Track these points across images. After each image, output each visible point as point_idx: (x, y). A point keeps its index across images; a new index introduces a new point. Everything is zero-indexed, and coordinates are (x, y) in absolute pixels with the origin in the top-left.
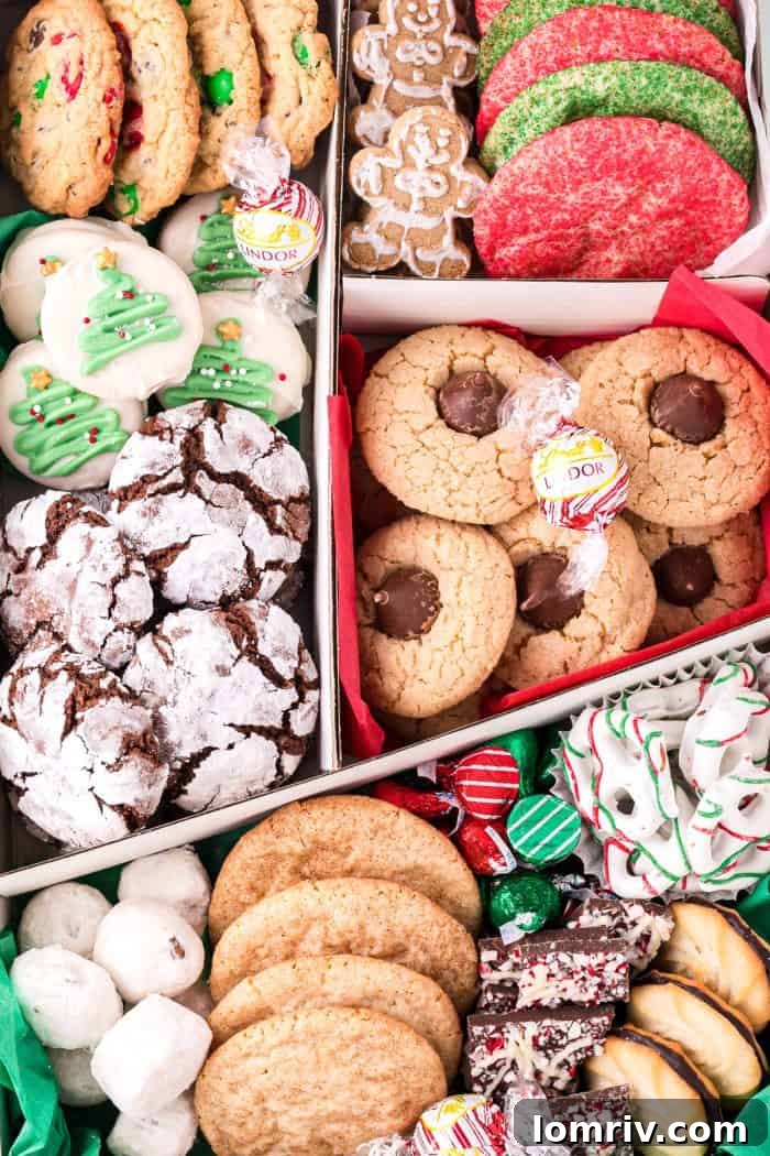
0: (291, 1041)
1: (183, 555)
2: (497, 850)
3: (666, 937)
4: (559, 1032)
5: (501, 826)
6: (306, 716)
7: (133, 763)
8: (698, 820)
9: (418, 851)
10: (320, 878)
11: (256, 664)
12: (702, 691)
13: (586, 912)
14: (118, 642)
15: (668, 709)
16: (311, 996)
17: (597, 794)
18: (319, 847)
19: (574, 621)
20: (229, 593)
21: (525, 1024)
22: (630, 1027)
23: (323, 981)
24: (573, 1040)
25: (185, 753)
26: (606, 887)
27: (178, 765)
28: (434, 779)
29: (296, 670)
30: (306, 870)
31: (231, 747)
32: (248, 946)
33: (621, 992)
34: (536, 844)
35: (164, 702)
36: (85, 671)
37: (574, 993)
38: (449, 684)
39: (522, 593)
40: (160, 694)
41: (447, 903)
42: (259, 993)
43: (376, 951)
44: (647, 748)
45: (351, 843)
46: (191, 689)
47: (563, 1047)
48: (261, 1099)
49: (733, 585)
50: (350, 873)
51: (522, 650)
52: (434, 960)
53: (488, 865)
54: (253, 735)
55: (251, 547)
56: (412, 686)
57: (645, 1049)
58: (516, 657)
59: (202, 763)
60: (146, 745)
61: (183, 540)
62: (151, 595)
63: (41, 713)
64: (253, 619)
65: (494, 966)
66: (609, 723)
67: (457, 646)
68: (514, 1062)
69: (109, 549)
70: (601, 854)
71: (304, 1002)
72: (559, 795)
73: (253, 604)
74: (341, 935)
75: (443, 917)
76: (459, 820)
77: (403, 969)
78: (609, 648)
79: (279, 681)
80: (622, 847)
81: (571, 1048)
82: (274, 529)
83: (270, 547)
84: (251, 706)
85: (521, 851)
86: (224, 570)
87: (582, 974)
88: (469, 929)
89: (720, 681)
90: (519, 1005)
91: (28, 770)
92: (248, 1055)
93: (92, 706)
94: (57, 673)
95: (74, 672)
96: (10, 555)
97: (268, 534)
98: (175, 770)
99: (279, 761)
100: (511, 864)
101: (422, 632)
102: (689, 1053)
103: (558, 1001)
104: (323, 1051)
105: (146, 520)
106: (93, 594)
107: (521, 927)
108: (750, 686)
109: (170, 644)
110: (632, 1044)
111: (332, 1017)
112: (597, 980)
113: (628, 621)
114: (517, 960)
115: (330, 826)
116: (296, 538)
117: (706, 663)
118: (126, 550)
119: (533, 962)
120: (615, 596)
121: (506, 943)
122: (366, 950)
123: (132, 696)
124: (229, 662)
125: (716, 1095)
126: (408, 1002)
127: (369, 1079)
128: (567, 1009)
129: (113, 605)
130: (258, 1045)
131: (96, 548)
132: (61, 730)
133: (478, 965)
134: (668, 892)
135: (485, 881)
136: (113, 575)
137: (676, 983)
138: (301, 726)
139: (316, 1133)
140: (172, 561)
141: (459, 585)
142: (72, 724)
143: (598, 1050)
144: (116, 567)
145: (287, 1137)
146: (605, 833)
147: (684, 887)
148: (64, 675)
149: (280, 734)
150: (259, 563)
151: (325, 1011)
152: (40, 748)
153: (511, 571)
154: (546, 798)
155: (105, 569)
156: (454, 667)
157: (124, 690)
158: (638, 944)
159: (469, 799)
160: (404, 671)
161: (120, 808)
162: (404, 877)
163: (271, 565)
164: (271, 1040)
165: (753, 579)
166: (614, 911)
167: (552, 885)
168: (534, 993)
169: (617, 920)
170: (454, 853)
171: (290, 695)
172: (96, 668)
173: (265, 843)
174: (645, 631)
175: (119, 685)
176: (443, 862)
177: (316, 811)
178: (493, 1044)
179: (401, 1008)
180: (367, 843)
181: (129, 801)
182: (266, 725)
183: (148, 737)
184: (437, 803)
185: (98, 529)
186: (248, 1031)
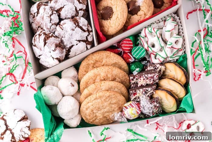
0: (96, 99)
1: (63, 9)
2: (130, 57)
3: (164, 70)
4: (147, 90)
5: (131, 53)
6: (90, 37)
7: (58, 49)
8: (168, 46)
9: (115, 60)
10: (97, 67)
11: (79, 28)
12: (164, 23)
13: (149, 67)
14: (53, 27)
15: (159, 27)
16: (99, 90)
17: (148, 44)
18: (97, 61)
19: (139, 12)
20: (73, 15)
21: (140, 89)
22: (160, 88)
23: (101, 86)
24: (149, 91)
25: (68, 46)
26: (152, 62)
27: (67, 49)
28: (117, 45)
29: (87, 29)
30: (95, 66)
31: (77, 44)
32: (86, 82)
33: (157, 81)
34: (138, 55)
35: (63, 37)
36: (47, 33)
37: (148, 83)
38: (117, 27)
39: (128, 7)
40: (62, 36)
41: (122, 69)
42: (89, 90)
43: (110, 80)
44: (156, 33)
45: (103, 60)
46: (67, 34)
47: (148, 93)
48: (92, 111)
49: (167, 3)
50: (103, 65)
51: (130, 19)
52: (121, 80)
53: (129, 61)
54: (81, 42)
55: (76, 6)
56: (110, 28)
57: (163, 91)
58: (129, 21)
59: (72, 48)
60: (60, 45)
61: (62, 6)
62: (58, 17)
63: (39, 42)
64: (78, 20)
65: (133, 80)
66: (148, 30)
67: (118, 19)
68: (139, 97)
69: (49, 9)
70: (150, 56)
71: (98, 91)
72: (141, 46)
73: (78, 17)
74: (103, 77)
75: (122, 71)
76: (122, 53)
77: (116, 82)
78: (146, 16)
79: (84, 31)
80: (154, 54)
81: (149, 93)
82: (80, 3)
83: (80, 6)
84: (80, 36)
85: (135, 57)
86: (71, 11)
87: (150, 78)
88: (127, 73)
89: (168, 20)
90: (138, 86)
91: (40, 55)
92: (88, 103)
93: (48, 39)
94: (41, 34)
95: (45, 34)
96: (32, 15)
97: (79, 4)
98: (67, 50)
99: (87, 46)
100: (133, 60)
101: (110, 18)
102: (172, 91)
103: (146, 84)
104: (102, 100)
105: (55, 4)
106: (47, 19)
107: (137, 71)
108: (173, 21)
109: (62, 26)
110: (160, 91)
111: (103, 93)
112: (153, 79)
113: (149, 11)
114: (137, 78)
115: (98, 57)
116: (84, 4)
117: (165, 17)
118: (52, 10)
119: (140, 77)
120: (146, 6)
121: (134, 75)
122: (108, 80)
123: (56, 37)
124: (74, 28)
125: (178, 98)
126: (117, 88)
127: (112, 104)
128: (147, 85)
129: (51, 20)
130: (90, 100)
131: (46, 10)
132: (44, 45)
133: (130, 80)
134: (163, 62)
135: (129, 64)
136: (50, 14)
137: (167, 78)
138: (90, 39)
139: (104, 116)
140: (61, 10)
141: (116, 8)
142: (45, 44)
143: (154, 93)
144: (50, 13)
145: (98, 117)
146: (150, 52)
147: (166, 60)
148: (43, 34)
149: (86, 41)
150: (78, 9)
151: (102, 92)
152: (41, 49)
153: (126, 4)
154: (138, 47)
155: (48, 13)
156: (118, 23)
157: (54, 36)
158: (159, 72)
159: (124, 48)
160: (108, 26)
161: (57, 59)
162: (113, 65)
163: (80, 10)
164: (93, 99)
165: (170, 2)
166: (154, 66)
167: (141, 63)
168: (141, 83)
169: (154, 68)
170: (122, 59)
171: (87, 33)
172: (49, 32)
173: (86, 62)
174: (152, 12)
175: (53, 35)
176: (120, 61)
177: (95, 55)
178: (135, 94)
179: (116, 90)
180: (106, 59)
181: (58, 57)
182: (83, 40)
183: (60, 44)
184: (118, 50)
185: (46, 6)
186: (88, 98)
